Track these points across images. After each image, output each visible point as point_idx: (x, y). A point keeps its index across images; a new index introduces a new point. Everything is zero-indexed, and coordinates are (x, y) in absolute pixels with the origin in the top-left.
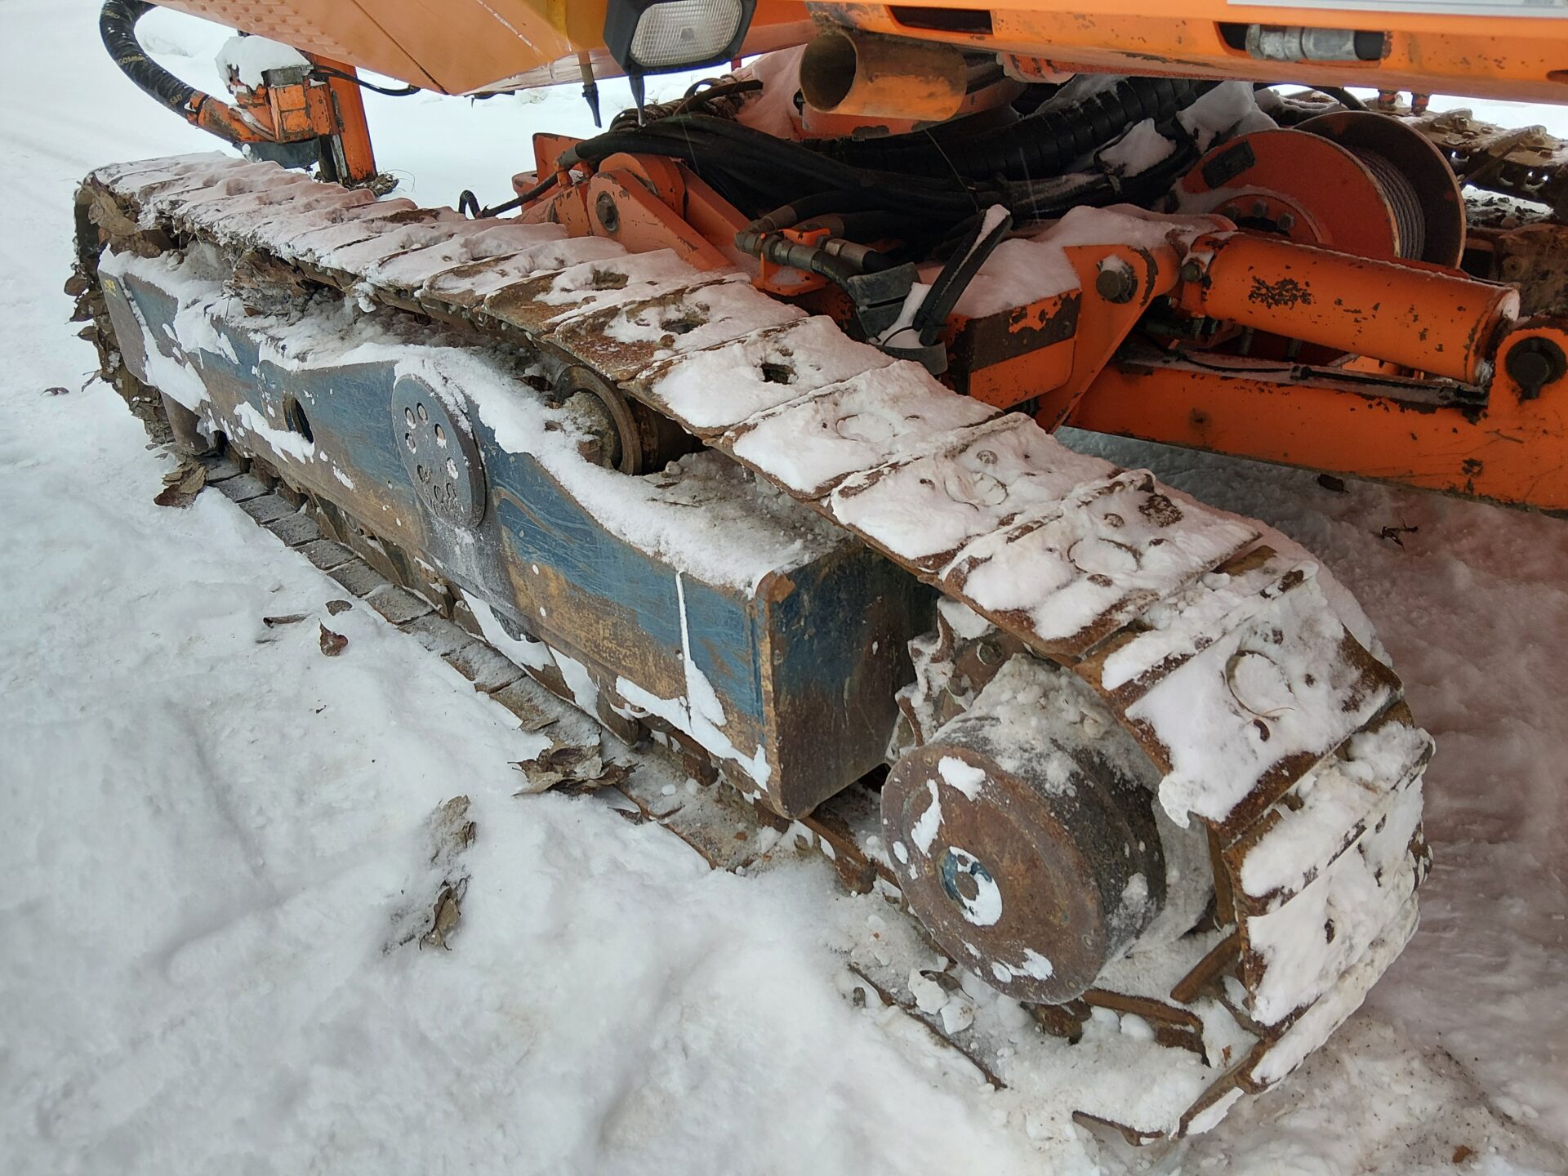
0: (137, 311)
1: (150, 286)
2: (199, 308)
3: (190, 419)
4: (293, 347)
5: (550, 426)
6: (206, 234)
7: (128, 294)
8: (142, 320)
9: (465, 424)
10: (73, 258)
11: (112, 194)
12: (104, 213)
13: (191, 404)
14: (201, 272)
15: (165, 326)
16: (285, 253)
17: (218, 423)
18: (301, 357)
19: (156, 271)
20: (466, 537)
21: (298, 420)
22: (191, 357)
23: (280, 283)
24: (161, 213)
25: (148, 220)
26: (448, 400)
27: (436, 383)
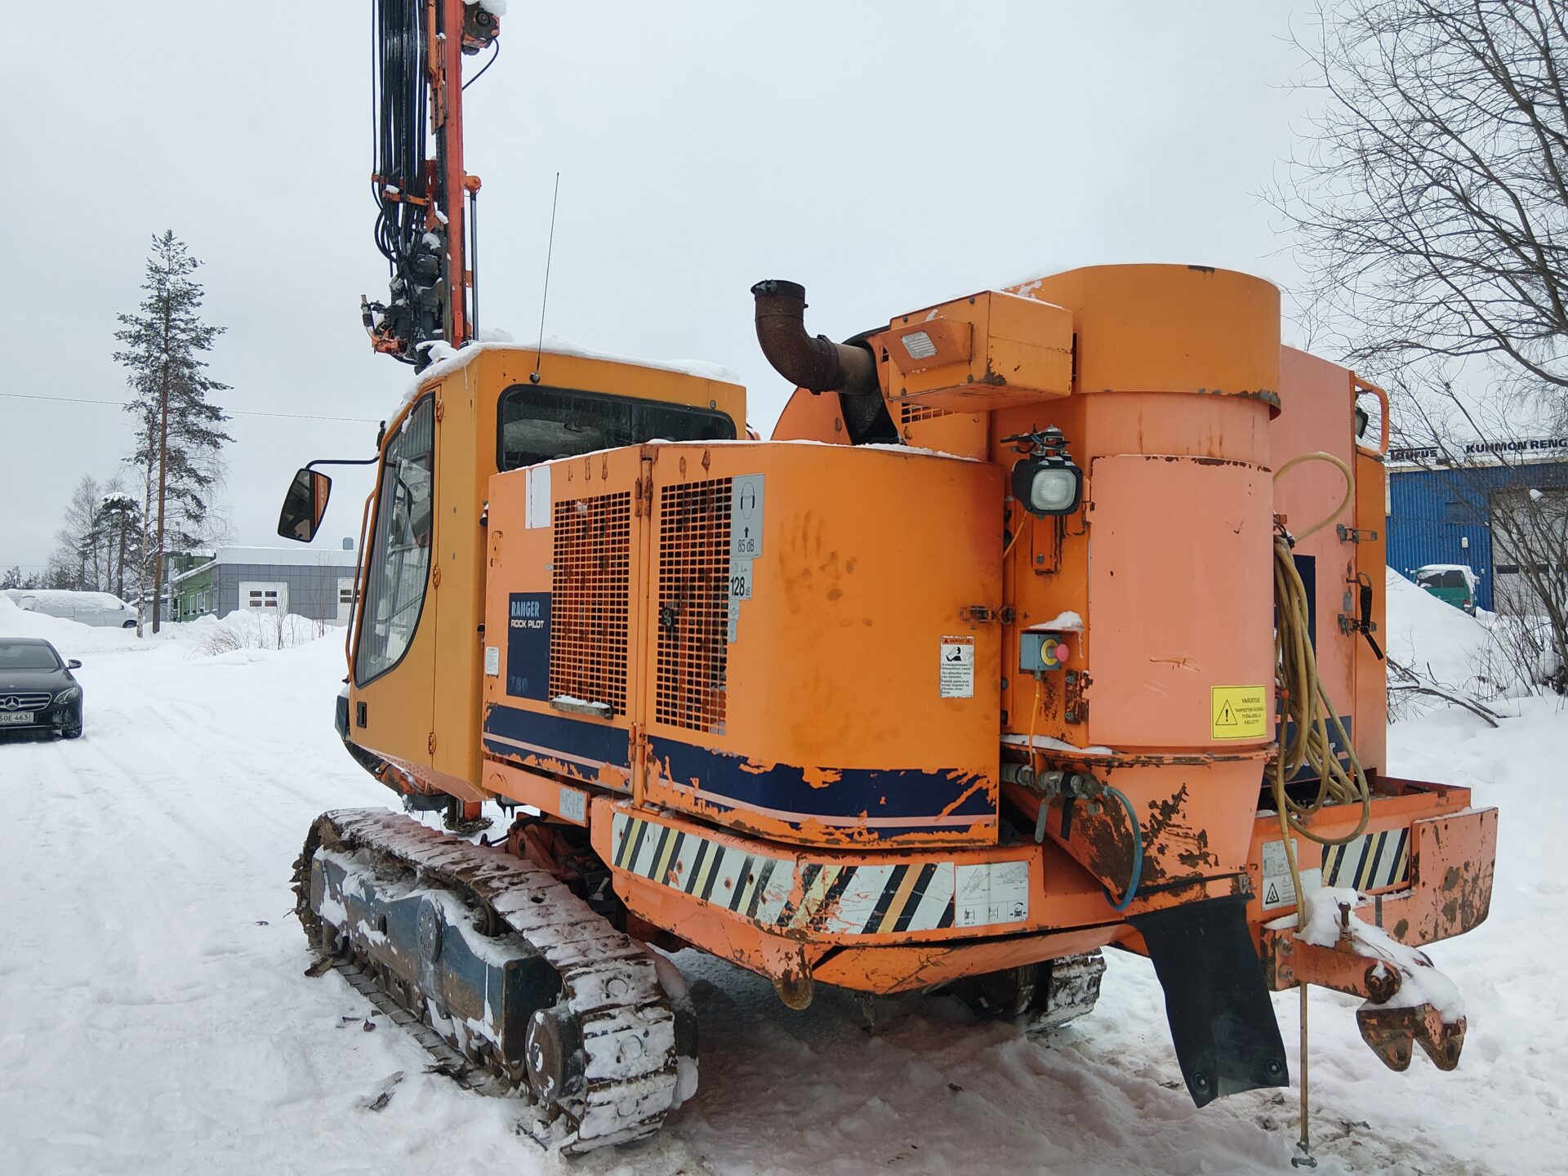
0: (326, 877)
1: (336, 865)
2: (356, 876)
3: (335, 931)
4: (390, 893)
5: (466, 918)
6: (369, 844)
7: (324, 869)
8: (327, 882)
9: (439, 917)
10: (301, 851)
11: (332, 823)
12: (326, 832)
13: (337, 923)
14: (362, 861)
15: (338, 885)
16: (397, 853)
17: (348, 932)
18: (392, 897)
19: (340, 859)
20: (432, 967)
21: (383, 926)
22: (345, 899)
23: (393, 867)
24: (352, 834)
25: (345, 836)
26: (436, 908)
27: (433, 902)
